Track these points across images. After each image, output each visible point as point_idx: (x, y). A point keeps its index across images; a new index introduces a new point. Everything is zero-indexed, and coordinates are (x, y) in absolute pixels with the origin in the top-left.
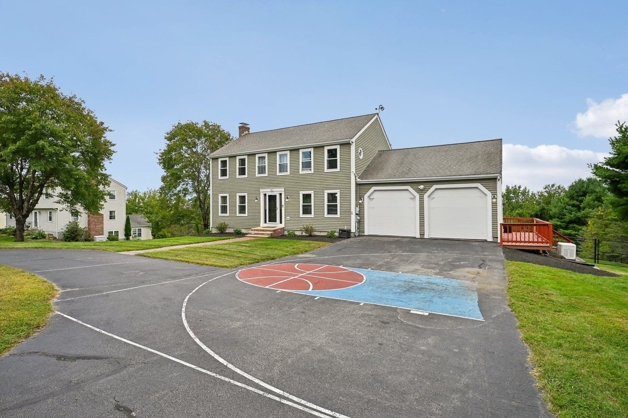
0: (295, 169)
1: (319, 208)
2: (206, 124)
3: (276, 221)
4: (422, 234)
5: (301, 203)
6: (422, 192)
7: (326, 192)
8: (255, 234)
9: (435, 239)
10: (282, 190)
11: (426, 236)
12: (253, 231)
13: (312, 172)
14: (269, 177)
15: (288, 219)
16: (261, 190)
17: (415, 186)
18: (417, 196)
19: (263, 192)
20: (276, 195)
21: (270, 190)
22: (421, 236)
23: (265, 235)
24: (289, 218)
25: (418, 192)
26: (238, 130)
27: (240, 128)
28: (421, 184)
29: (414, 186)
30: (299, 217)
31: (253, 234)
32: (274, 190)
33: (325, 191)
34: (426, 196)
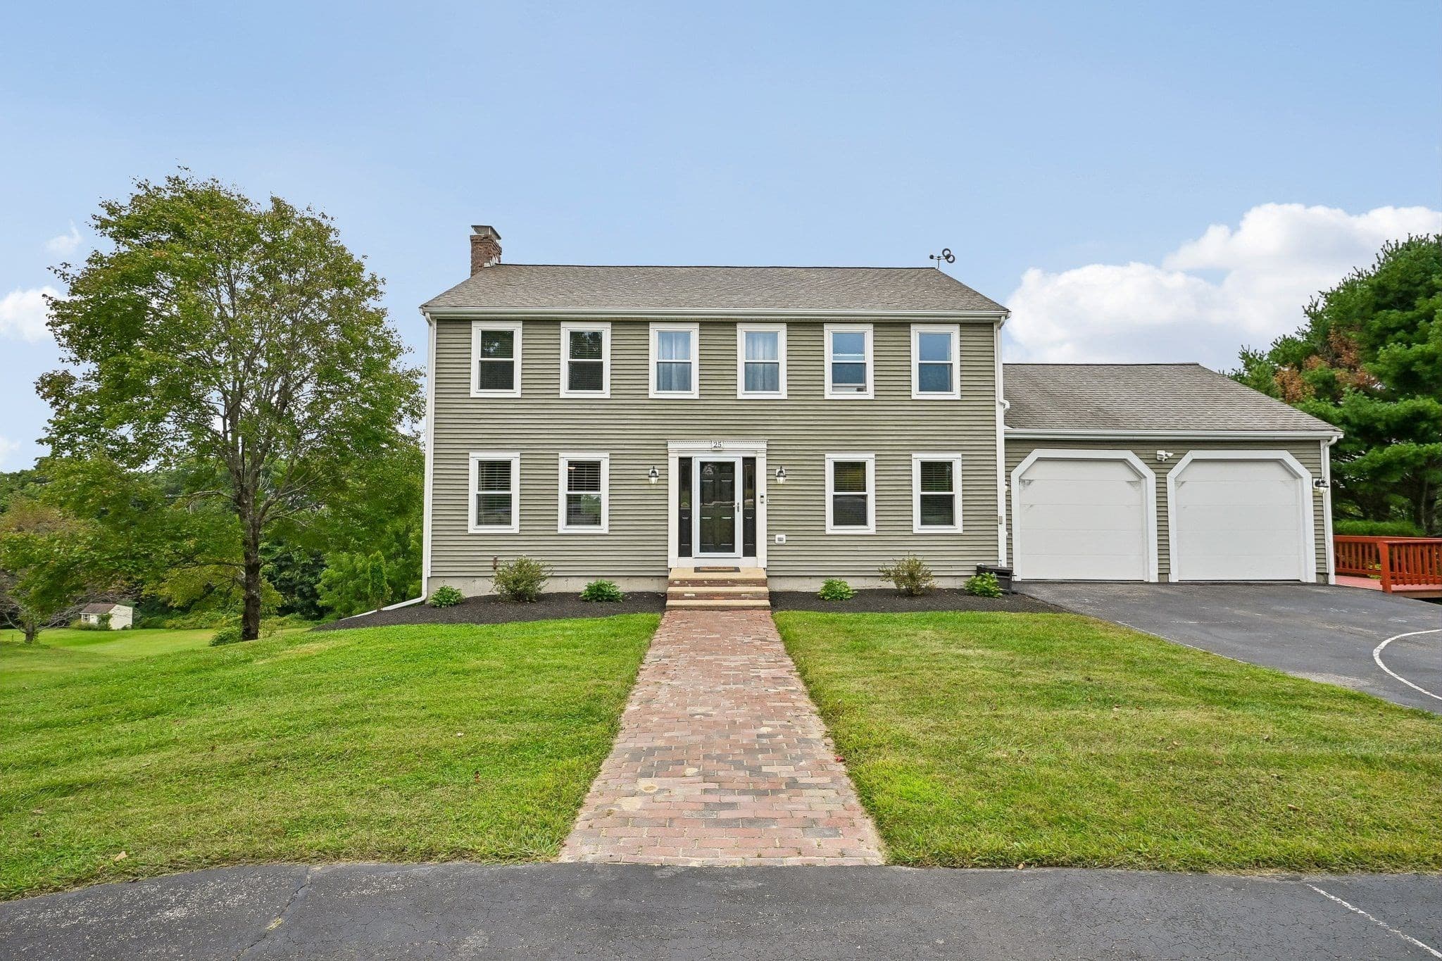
0: (805, 382)
1: (893, 504)
2: (281, 212)
3: (732, 549)
4: (1164, 573)
5: (830, 492)
6: (1161, 467)
7: (918, 458)
8: (699, 596)
9: (1191, 584)
10: (757, 448)
11: (1173, 578)
12: (678, 586)
13: (870, 394)
14: (702, 402)
15: (780, 540)
16: (670, 446)
17: (1148, 451)
18: (1151, 476)
19: (680, 451)
20: (734, 463)
21: (707, 445)
22: (1161, 576)
23: (745, 598)
24: (783, 536)
25: (1153, 466)
26: (468, 246)
27: (474, 241)
28: (1161, 447)
29: (1143, 452)
30: (822, 533)
31: (691, 598)
32: (726, 445)
33: (914, 455)
34: (1171, 476)
